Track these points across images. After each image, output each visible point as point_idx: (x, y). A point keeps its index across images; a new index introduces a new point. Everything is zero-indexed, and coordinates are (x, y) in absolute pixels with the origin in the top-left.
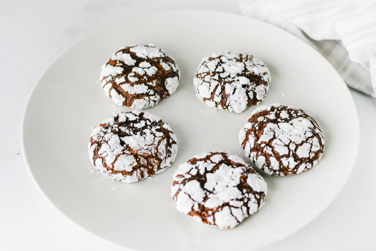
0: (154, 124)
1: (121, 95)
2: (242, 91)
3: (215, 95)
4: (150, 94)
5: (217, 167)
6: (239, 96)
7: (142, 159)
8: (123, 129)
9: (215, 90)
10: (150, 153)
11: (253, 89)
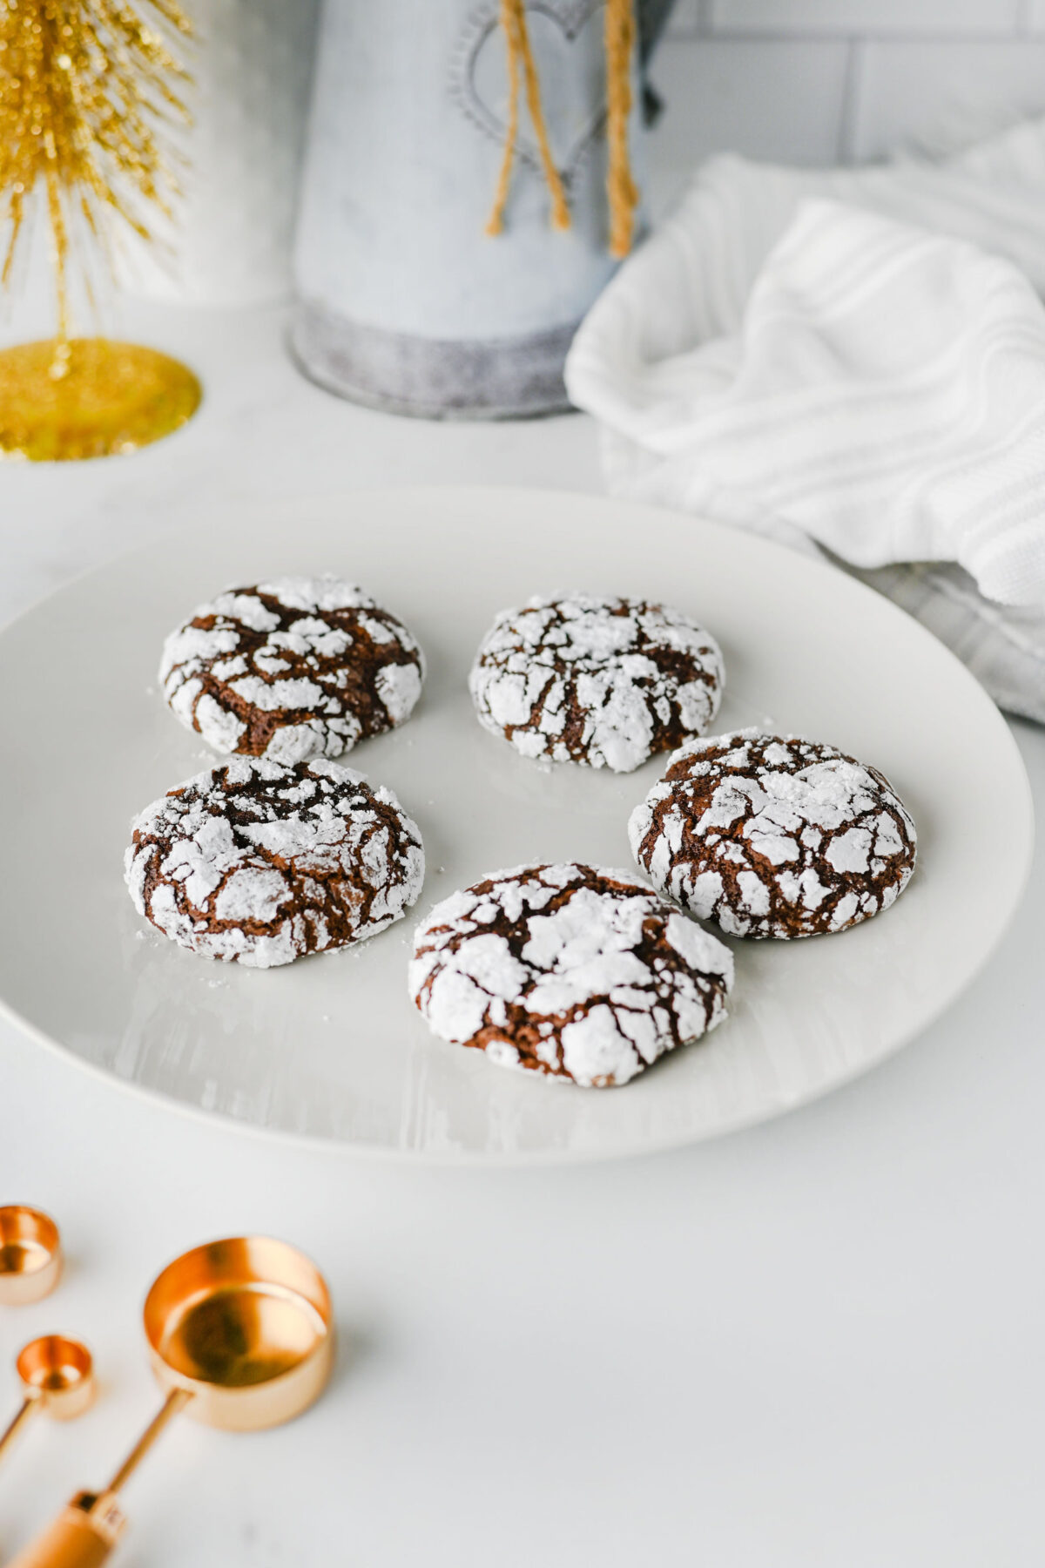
0: (346, 791)
1: (231, 715)
2: (632, 697)
3: (544, 711)
4: (326, 711)
5: (560, 899)
6: (624, 711)
7: (309, 882)
8: (241, 803)
9: (542, 696)
10: (335, 865)
11: (669, 694)
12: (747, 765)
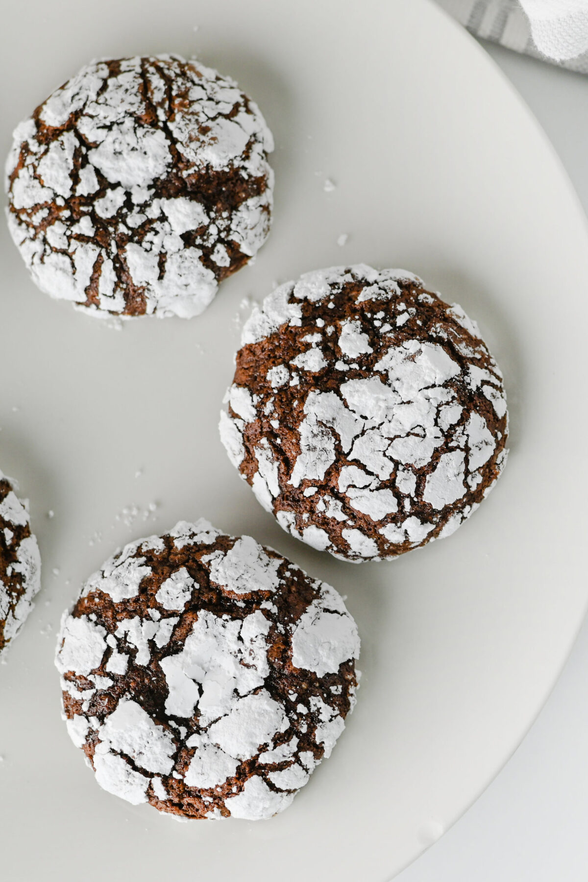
2: (187, 264)
3: (100, 295)
5: (183, 627)
6: (183, 280)
9: (94, 280)
11: (223, 235)
12: (325, 364)
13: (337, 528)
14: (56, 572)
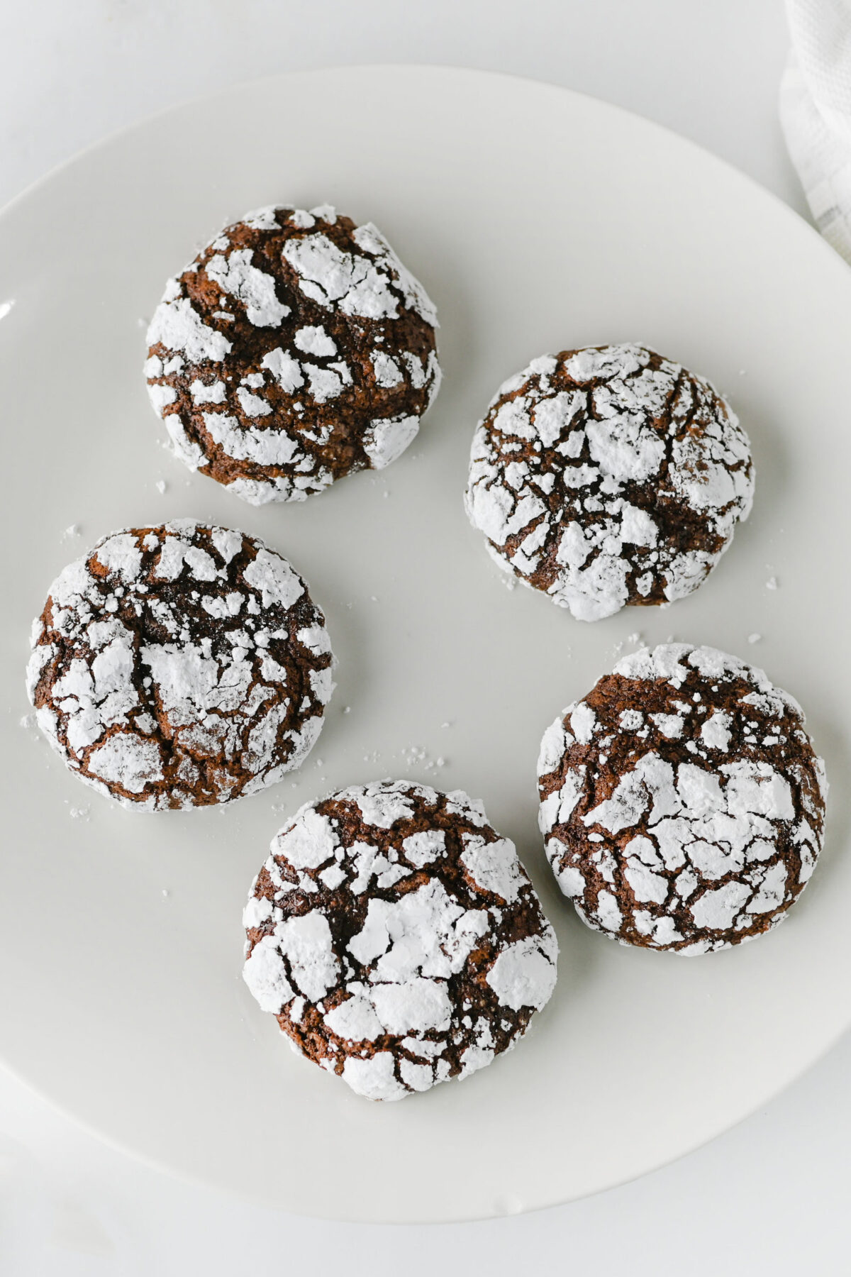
0: (272, 614)
1: (196, 446)
3: (519, 550)
4: (298, 469)
5: (410, 884)
6: (600, 583)
7: (187, 761)
8: (159, 608)
9: (523, 532)
10: (216, 748)
11: (659, 567)
12: (679, 736)
13: (598, 885)
14: (319, 763)
